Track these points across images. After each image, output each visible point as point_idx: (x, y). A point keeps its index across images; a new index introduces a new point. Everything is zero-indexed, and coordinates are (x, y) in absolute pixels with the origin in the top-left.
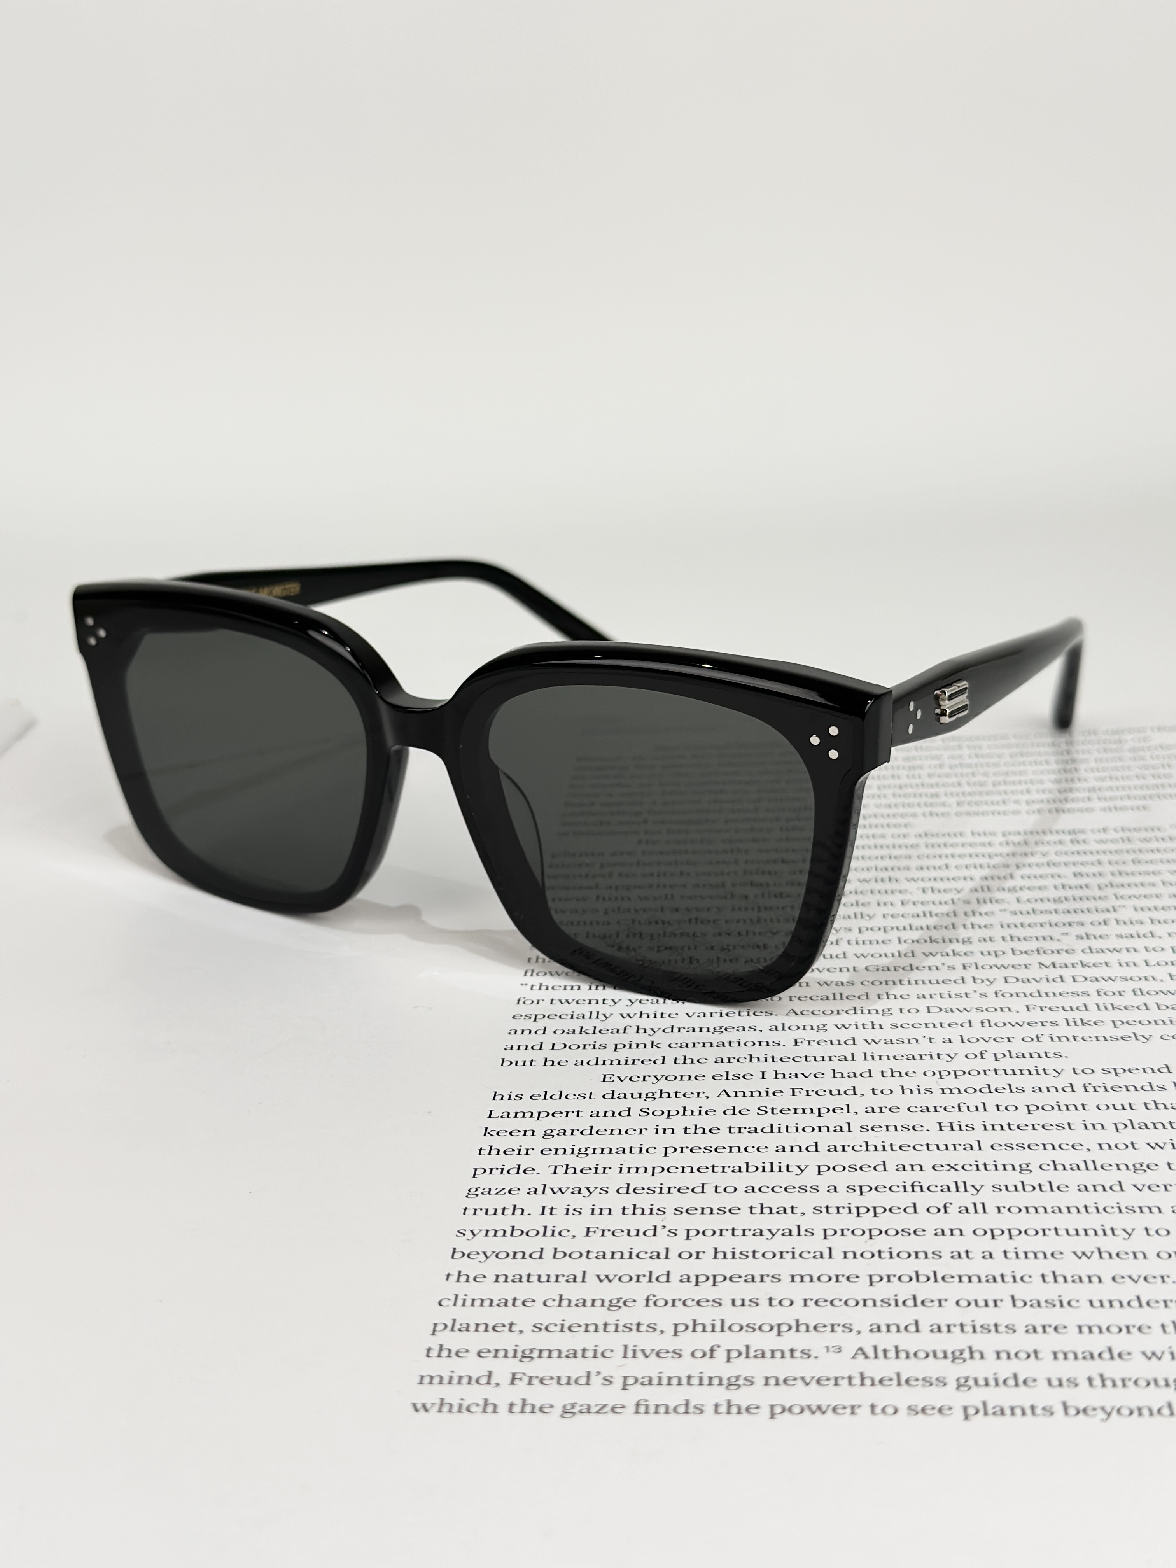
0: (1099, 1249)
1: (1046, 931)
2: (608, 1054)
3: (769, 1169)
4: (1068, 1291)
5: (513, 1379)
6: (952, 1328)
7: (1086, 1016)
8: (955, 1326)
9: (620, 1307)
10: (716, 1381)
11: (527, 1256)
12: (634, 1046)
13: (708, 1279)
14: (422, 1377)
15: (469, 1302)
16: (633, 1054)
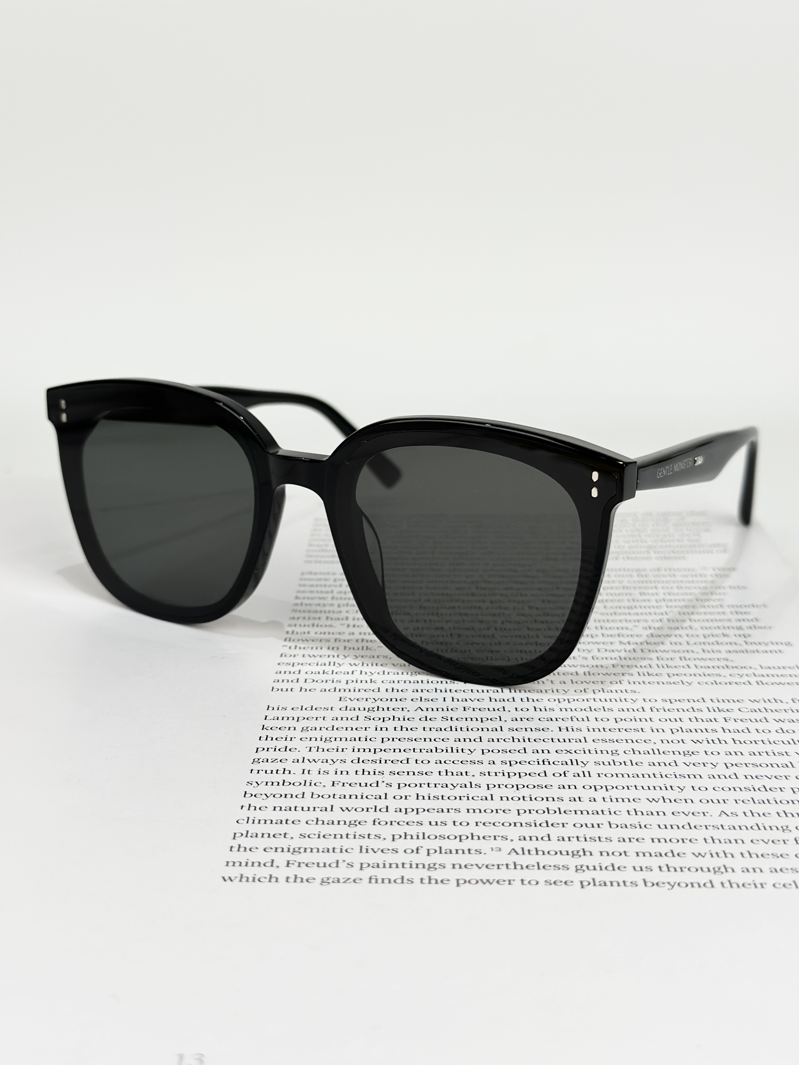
0: (663, 797)
1: (624, 624)
2: (343, 686)
3: (451, 751)
4: (644, 820)
5: (288, 863)
6: (571, 839)
7: (651, 671)
8: (573, 837)
9: (356, 825)
10: (420, 866)
11: (294, 796)
12: (359, 681)
13: (413, 810)
14: (228, 862)
15: (256, 821)
16: (359, 686)
